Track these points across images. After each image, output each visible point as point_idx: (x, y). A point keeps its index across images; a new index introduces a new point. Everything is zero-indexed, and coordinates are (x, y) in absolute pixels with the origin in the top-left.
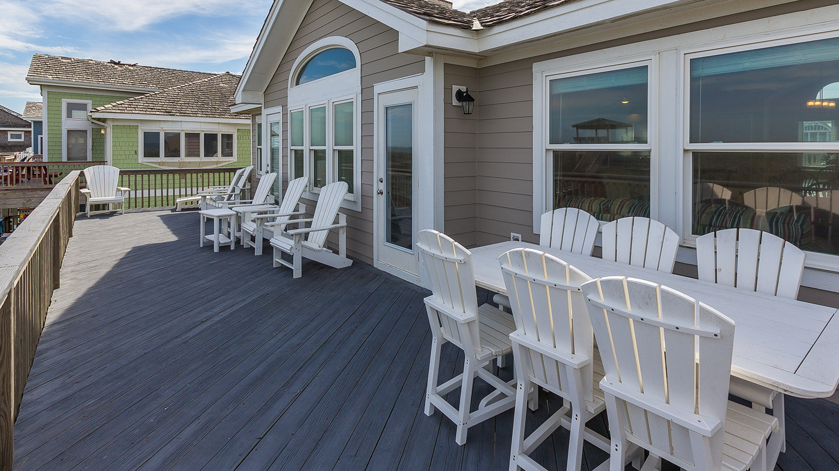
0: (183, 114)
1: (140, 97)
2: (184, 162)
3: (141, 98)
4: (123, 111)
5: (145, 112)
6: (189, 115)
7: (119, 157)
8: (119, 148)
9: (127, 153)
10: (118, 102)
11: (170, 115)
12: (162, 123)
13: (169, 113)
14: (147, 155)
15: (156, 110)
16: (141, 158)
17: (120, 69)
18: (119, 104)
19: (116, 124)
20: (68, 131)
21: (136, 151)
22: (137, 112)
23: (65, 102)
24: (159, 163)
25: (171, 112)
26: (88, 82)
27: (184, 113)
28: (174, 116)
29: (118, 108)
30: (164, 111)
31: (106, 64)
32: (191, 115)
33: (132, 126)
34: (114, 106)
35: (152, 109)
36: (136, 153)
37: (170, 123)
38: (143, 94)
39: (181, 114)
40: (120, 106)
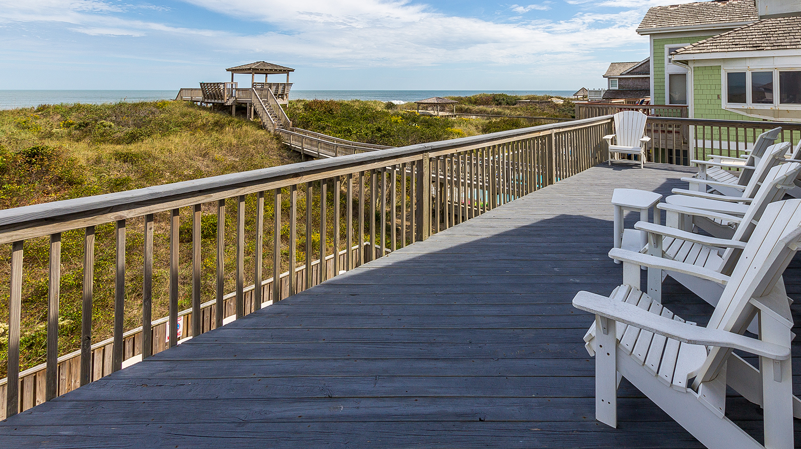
0: (776, 48)
1: (727, 33)
2: (779, 110)
3: (729, 34)
4: (703, 51)
5: (726, 50)
6: (785, 47)
7: (701, 102)
8: (700, 92)
9: (709, 97)
10: (700, 42)
11: (757, 50)
12: (748, 61)
13: (757, 47)
14: (731, 99)
15: (741, 46)
16: (725, 104)
17: (722, 5)
18: (701, 44)
19: (697, 65)
20: (670, 75)
21: (718, 96)
22: (718, 50)
23: (667, 47)
24: (746, 110)
25: (759, 46)
26: (686, 24)
27: (777, 46)
28: (763, 51)
29: (698, 48)
30: (752, 45)
31: (709, 3)
32: (788, 47)
33: (713, 67)
34: (694, 46)
35: (737, 44)
36: (719, 97)
37: (759, 60)
38: (732, 29)
39: (773, 48)
40: (702, 45)
